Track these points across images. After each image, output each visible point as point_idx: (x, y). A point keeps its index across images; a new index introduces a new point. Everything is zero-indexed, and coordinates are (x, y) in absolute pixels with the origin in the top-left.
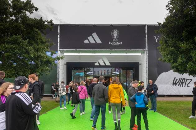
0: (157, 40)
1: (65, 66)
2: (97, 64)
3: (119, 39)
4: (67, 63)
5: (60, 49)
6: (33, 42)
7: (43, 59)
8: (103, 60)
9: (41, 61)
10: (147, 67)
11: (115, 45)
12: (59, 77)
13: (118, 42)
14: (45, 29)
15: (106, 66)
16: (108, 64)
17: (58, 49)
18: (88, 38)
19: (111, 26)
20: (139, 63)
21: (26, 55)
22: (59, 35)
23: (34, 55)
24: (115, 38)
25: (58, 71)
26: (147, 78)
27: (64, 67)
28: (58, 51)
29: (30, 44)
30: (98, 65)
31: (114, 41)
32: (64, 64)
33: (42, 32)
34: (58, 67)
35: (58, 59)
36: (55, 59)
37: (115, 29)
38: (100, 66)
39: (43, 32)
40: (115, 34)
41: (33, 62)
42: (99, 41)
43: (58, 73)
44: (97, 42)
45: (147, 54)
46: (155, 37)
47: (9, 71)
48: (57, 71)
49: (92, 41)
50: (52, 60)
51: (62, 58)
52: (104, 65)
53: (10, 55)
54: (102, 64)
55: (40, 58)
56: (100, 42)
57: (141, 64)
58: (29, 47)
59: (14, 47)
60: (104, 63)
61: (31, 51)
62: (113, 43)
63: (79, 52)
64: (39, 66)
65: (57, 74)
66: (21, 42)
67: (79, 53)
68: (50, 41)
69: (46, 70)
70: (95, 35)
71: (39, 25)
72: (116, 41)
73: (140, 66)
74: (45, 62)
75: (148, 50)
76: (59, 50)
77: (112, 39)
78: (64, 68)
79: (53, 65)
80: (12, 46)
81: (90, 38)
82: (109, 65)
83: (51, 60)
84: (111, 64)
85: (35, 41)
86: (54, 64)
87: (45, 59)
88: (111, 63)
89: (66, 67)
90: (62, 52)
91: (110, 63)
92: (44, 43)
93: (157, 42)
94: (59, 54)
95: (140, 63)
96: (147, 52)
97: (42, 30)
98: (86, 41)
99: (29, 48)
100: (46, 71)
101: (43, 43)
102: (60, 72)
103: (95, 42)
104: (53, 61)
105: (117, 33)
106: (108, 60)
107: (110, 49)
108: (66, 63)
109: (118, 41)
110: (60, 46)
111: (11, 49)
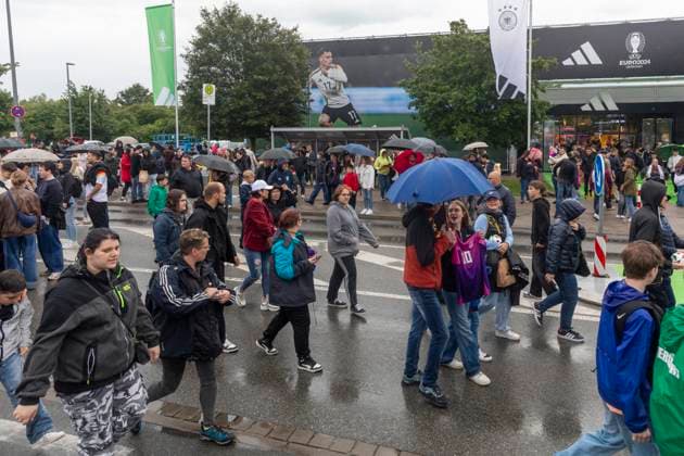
2: (586, 108)
3: (643, 54)
11: (633, 67)
13: (640, 61)
15: (607, 112)
16: (613, 107)
18: (572, 54)
24: (635, 51)
30: (589, 109)
31: (631, 58)
37: (636, 31)
38: (593, 113)
40: (635, 42)
42: (596, 60)
44: (593, 63)
49: (581, 61)
52: (604, 109)
54: (599, 107)
56: (600, 62)
62: (629, 62)
70: (587, 47)
72: (635, 59)
77: (626, 55)
81: (577, 55)
84: (619, 107)
91: (618, 105)
98: (568, 62)
103: (586, 63)
105: (638, 40)
106: (614, 99)
109: (640, 59)
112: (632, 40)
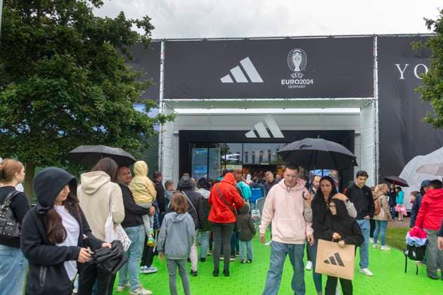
0: (402, 73)
1: (177, 140)
2: (250, 135)
3: (306, 73)
4: (180, 131)
5: (164, 97)
6: (103, 76)
7: (128, 119)
8: (266, 125)
9: (123, 126)
10: (378, 141)
11: (295, 87)
12: (161, 163)
13: (303, 81)
14: (131, 43)
15: (272, 140)
16: (278, 134)
17: (161, 99)
18: (231, 71)
19: (288, 39)
20: (354, 131)
21: (85, 108)
22: (162, 66)
23: (106, 107)
24: (297, 69)
25: (160, 150)
26: (376, 170)
27: (172, 141)
28: (161, 103)
29: (95, 79)
30: (254, 136)
31: (293, 77)
32: (175, 134)
33: (124, 51)
34: (160, 141)
35: (162, 119)
36: (154, 121)
37: (298, 47)
38: (258, 140)
39: (127, 51)
40: (297, 60)
41: (102, 128)
42: (256, 78)
43: (160, 155)
44: (253, 80)
45: (377, 109)
46: (398, 65)
47: (45, 150)
48: (158, 151)
49: (241, 79)
50: (148, 123)
51: (171, 118)
52: (268, 136)
53: (46, 107)
54: (264, 135)
55: (120, 116)
56: (260, 80)
57: (359, 135)
58: (94, 88)
59: (55, 83)
60: (269, 132)
61: (98, 96)
62: (291, 81)
63: (208, 106)
64: (118, 136)
65: (157, 157)
66: (73, 71)
67: (208, 108)
68: (142, 75)
69: (133, 147)
70: (247, 63)
71: (117, 31)
72: (297, 78)
73: (357, 140)
74: (132, 127)
75: (379, 100)
76: (163, 101)
77: (288, 73)
78: (173, 144)
79: (151, 135)
80: (52, 82)
81: (236, 71)
82: (281, 136)
83: (145, 121)
84: (284, 135)
85: (107, 74)
86: (152, 133)
87: (131, 120)
88: (285, 131)
89: (178, 142)
90: (170, 106)
91: (283, 132)
92: (129, 80)
93: (402, 77)
94: (162, 110)
95: (356, 132)
96: (377, 105)
97: (124, 46)
98: (226, 79)
99: (93, 90)
100: (133, 150)
101: (126, 80)
102: (164, 154)
103: (247, 81)
104: (151, 126)
105: (300, 57)
106: (279, 126)
107: (284, 98)
108: (178, 132)
109: (303, 79)
110: (164, 91)
111: (49, 88)
112: (294, 57)
